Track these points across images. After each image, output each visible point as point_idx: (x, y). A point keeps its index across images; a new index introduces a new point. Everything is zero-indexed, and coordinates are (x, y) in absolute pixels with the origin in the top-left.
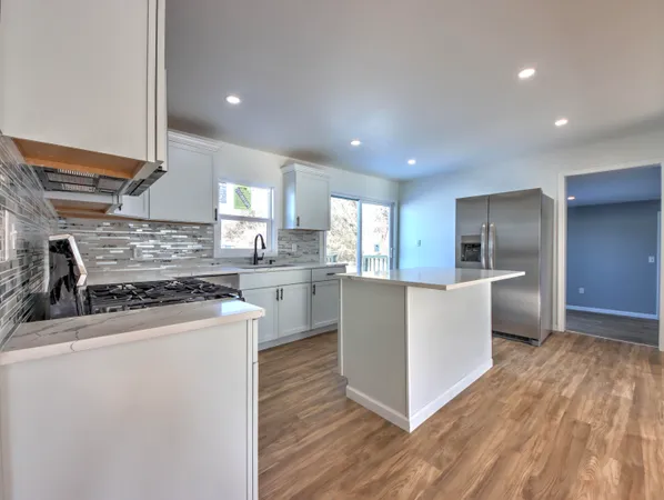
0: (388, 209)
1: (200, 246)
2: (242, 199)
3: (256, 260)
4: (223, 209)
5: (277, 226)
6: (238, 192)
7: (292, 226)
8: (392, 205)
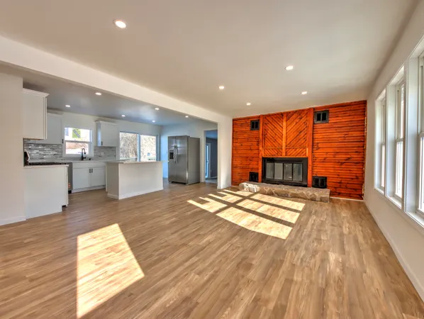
0: (155, 137)
1: (56, 153)
2: (76, 134)
3: (83, 158)
4: (66, 138)
5: (93, 145)
6: (74, 131)
7: (100, 145)
8: (157, 136)
